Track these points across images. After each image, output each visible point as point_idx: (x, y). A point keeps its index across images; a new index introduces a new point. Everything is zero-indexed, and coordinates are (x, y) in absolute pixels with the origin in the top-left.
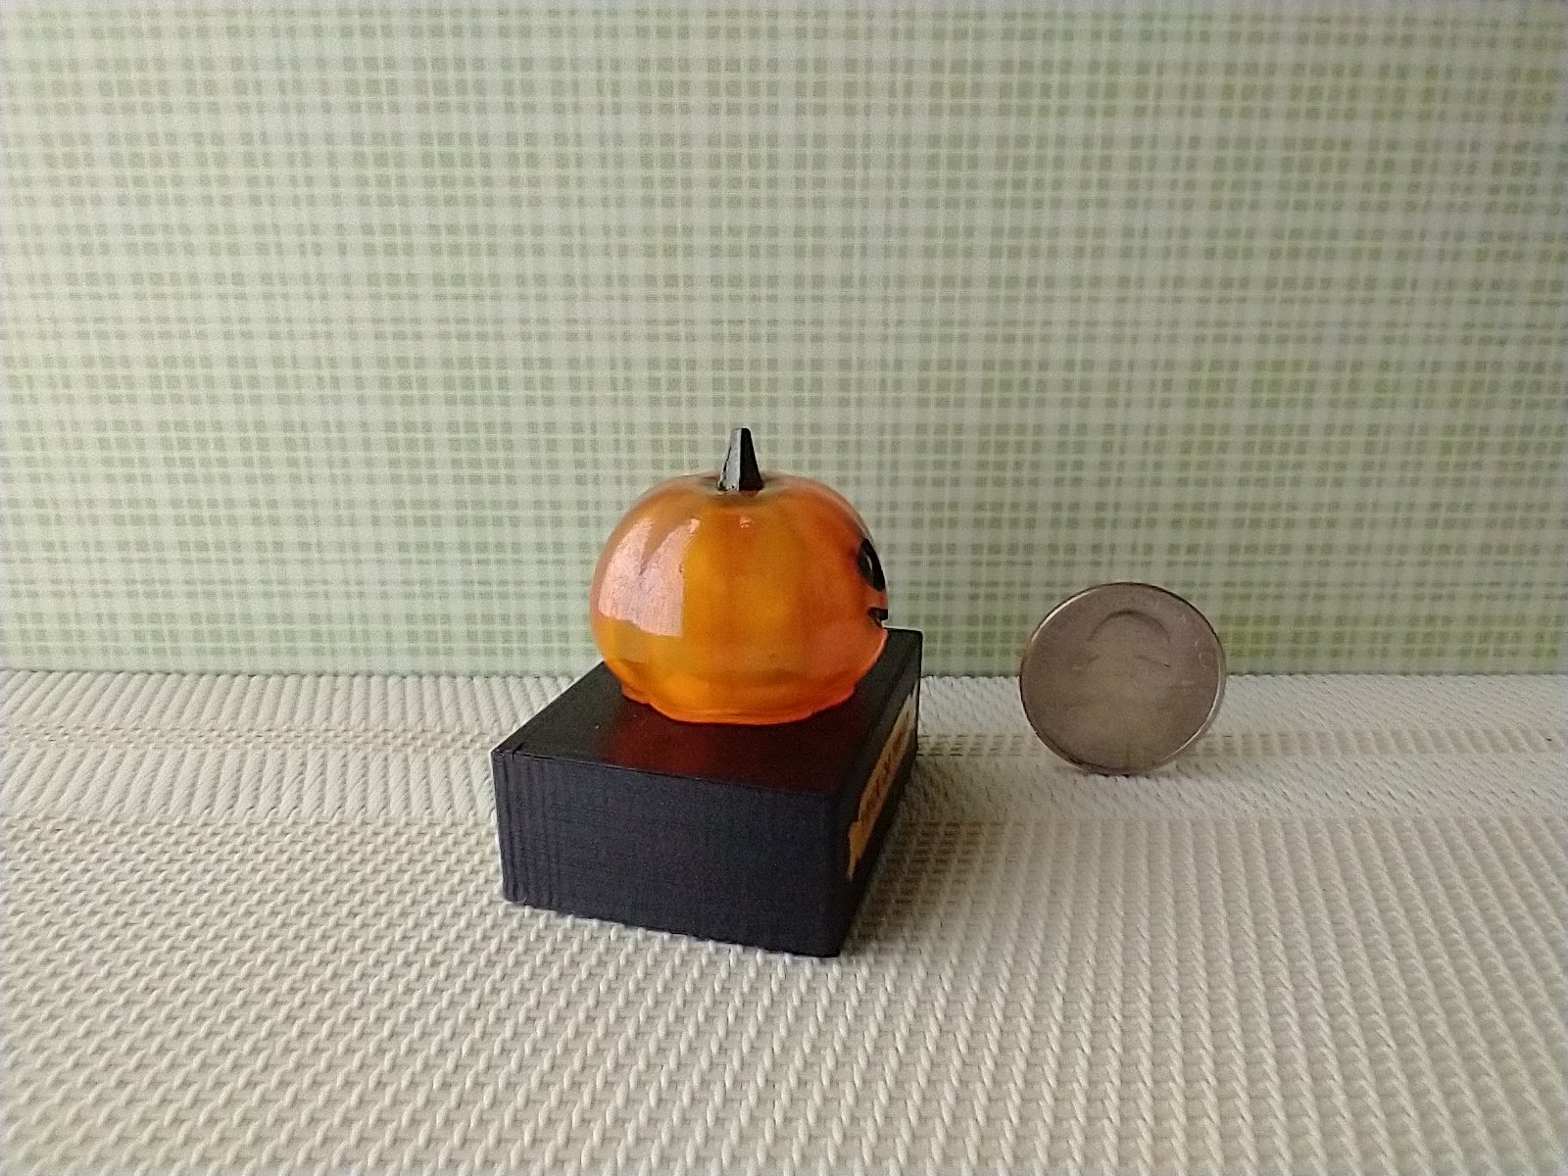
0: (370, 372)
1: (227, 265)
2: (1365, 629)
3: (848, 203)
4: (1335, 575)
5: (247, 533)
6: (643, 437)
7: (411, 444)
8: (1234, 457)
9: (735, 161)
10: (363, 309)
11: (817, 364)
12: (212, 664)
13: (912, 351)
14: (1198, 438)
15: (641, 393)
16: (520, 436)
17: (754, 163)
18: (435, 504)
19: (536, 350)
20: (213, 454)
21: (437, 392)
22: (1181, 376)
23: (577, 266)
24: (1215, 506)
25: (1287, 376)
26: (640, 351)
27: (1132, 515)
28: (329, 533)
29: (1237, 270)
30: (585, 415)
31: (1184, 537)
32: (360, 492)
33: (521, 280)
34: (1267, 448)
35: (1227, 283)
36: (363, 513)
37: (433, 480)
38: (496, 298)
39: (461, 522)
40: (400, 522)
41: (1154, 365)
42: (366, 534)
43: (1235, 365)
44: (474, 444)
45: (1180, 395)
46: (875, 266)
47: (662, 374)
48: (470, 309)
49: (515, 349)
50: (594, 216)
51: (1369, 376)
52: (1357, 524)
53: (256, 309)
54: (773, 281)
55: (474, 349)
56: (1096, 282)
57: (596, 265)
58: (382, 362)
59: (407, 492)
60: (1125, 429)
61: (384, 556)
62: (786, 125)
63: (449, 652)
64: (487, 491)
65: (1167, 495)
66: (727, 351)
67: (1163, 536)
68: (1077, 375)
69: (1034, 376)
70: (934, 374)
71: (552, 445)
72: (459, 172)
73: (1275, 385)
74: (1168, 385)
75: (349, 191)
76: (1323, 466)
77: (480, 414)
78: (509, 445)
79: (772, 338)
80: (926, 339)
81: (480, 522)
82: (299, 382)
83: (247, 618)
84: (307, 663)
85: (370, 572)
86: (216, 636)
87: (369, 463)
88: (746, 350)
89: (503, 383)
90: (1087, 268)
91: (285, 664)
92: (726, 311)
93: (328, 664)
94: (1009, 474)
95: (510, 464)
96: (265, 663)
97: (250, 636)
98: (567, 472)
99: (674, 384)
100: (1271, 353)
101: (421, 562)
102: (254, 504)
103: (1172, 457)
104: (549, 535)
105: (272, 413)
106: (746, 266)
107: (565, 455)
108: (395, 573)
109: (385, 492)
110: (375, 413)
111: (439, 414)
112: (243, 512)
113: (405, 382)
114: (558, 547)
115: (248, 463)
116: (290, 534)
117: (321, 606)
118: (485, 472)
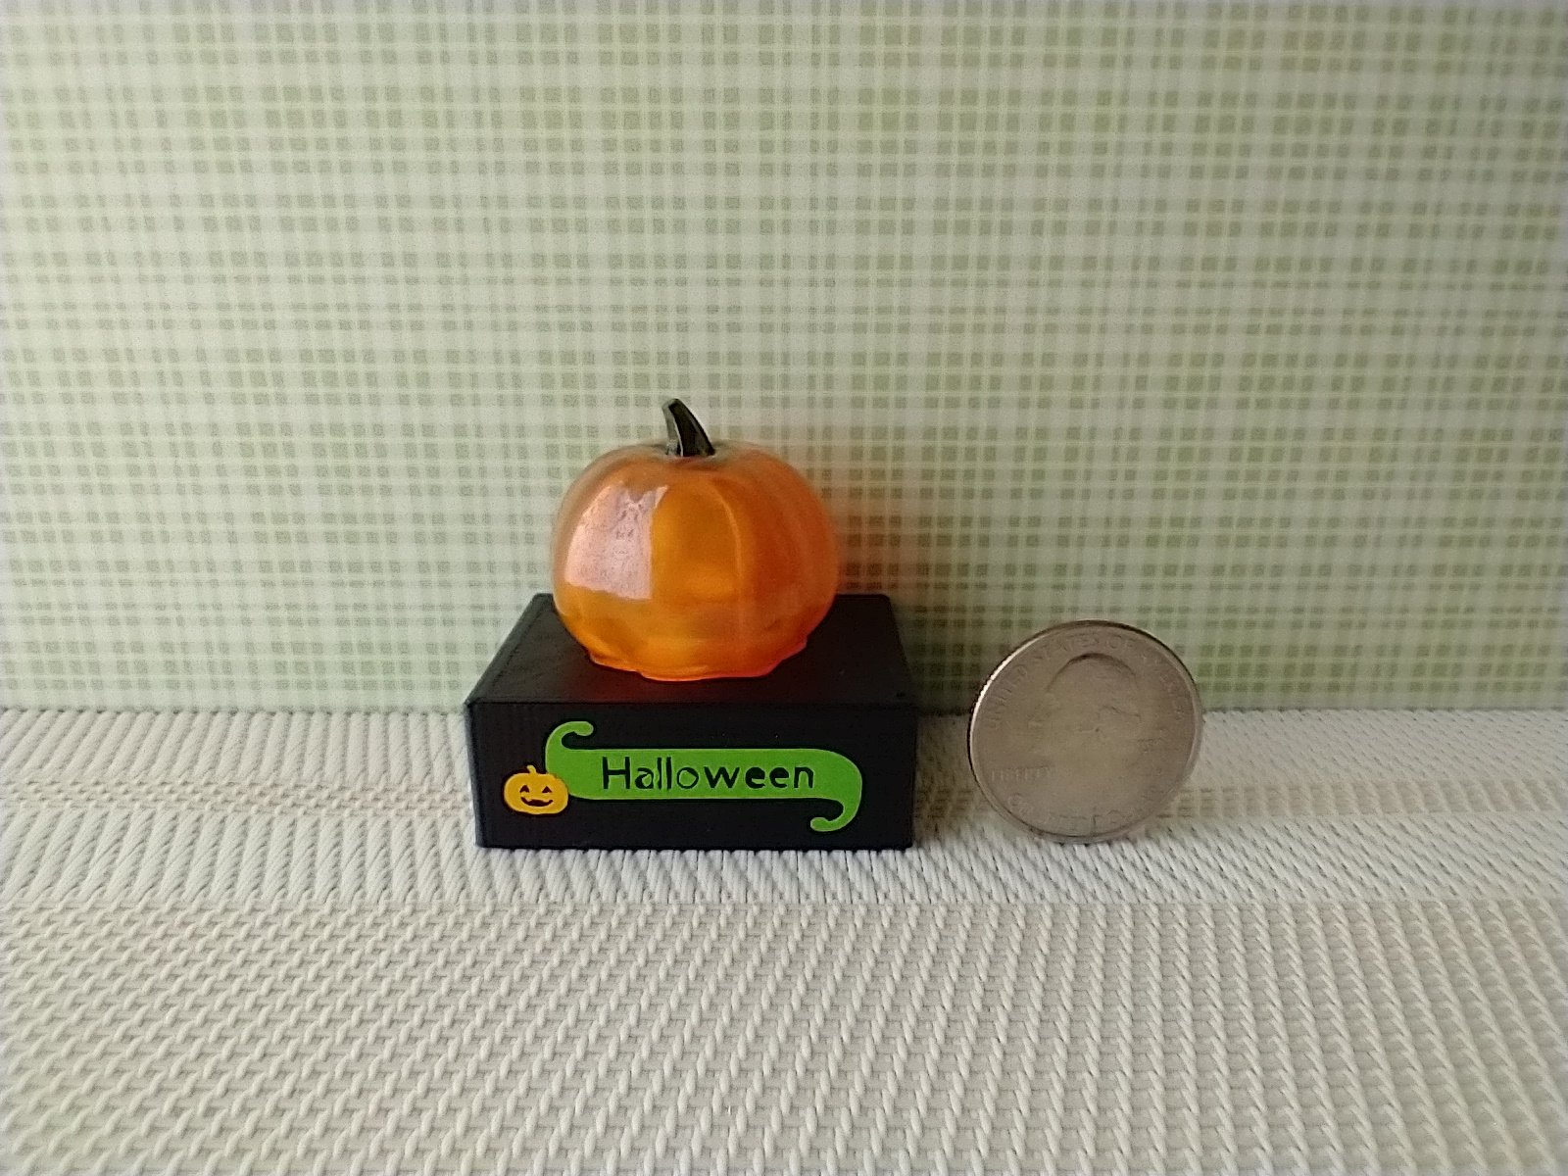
0: (218, 367)
1: (46, 242)
2: (1368, 660)
3: (766, 169)
4: (1334, 600)
5: (85, 551)
6: (536, 441)
7: (269, 450)
8: (1218, 465)
9: (632, 120)
10: (206, 293)
12: (53, 699)
13: (844, 343)
14: (1176, 444)
15: (532, 392)
16: (394, 440)
17: (655, 120)
18: (300, 518)
19: (408, 341)
20: (42, 461)
21: (295, 390)
22: (1157, 371)
23: (452, 242)
24: (1196, 522)
25: (1280, 372)
26: (528, 342)
27: (1101, 531)
28: (179, 551)
29: (1222, 247)
30: (468, 416)
31: (1161, 556)
32: (213, 504)
33: (388, 260)
34: (1256, 455)
35: (1209, 264)
36: (218, 527)
37: (296, 491)
38: (360, 280)
39: (330, 538)
40: (261, 538)
41: (1126, 359)
42: (221, 552)
43: (1219, 360)
44: (341, 450)
45: (1155, 394)
46: (800, 244)
47: (557, 369)
48: (330, 293)
49: (383, 341)
50: (470, 185)
51: (1374, 372)
52: (1359, 542)
53: (83, 293)
55: (337, 340)
56: (1057, 262)
57: (475, 243)
58: (231, 355)
59: (267, 504)
60: (1093, 433)
61: (245, 577)
62: (692, 77)
63: (323, 686)
64: (358, 504)
65: (1141, 508)
66: (629, 342)
67: (1136, 556)
68: (1037, 371)
69: (986, 371)
70: (870, 370)
71: (431, 451)
72: (310, 133)
73: (1267, 383)
74: (1141, 382)
75: (183, 156)
76: (1322, 476)
77: (347, 415)
78: (382, 451)
79: (682, 328)
80: (859, 329)
81: (352, 539)
82: (135, 378)
83: (91, 647)
84: (161, 697)
85: (228, 595)
86: (56, 667)
87: (221, 470)
88: (652, 342)
89: (372, 379)
90: (1047, 245)
91: (136, 697)
92: (628, 295)
93: (185, 698)
94: (959, 485)
95: (383, 472)
96: (113, 698)
97: (95, 667)
98: (450, 481)
99: (569, 381)
100: (1261, 344)
101: (285, 583)
102: (93, 517)
103: (1146, 465)
104: (432, 553)
105: (107, 413)
106: (648, 244)
107: (448, 462)
108: (255, 595)
109: (241, 504)
110: (226, 414)
111: (299, 414)
112: (81, 527)
113: (258, 378)
114: (443, 566)
115: (83, 471)
116: (135, 552)
117: (174, 634)
118: (356, 481)
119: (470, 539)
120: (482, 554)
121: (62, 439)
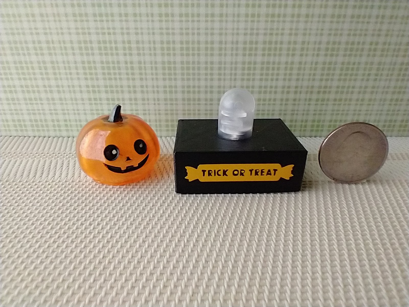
0: (76, 45)
1: (29, 10)
4: (364, 108)
5: (43, 95)
6: (159, 66)
7: (90, 68)
8: (338, 72)
10: (72, 25)
11: (212, 43)
12: (37, 134)
13: (241, 38)
14: (327, 66)
15: (159, 52)
16: (123, 65)
18: (98, 86)
19: (126, 38)
20: (31, 71)
21: (96, 52)
22: (323, 46)
23: (137, 10)
24: (331, 87)
25: (355, 46)
26: (158, 38)
27: (306, 90)
28: (68, 96)
29: (343, 12)
30: (142, 58)
31: (321, 96)
32: (76, 83)
33: (120, 15)
34: (347, 69)
35: (339, 16)
36: (77, 89)
37: (97, 79)
38: (113, 21)
39: (107, 92)
40: (88, 92)
41: (315, 43)
42: (78, 96)
43: (340, 43)
44: (109, 68)
45: (322, 53)
46: (230, 10)
47: (165, 46)
48: (105, 25)
49: (119, 38)
51: (380, 47)
52: (372, 93)
53: (39, 25)
54: (199, 15)
55: (107, 37)
56: (299, 16)
58: (79, 42)
59: (90, 83)
60: (305, 63)
61: (84, 102)
64: (113, 83)
65: (317, 84)
66: (185, 38)
67: (314, 96)
68: (292, 46)
69: (278, 46)
70: (248, 46)
71: (132, 68)
73: (351, 50)
74: (319, 49)
76: (364, 75)
77: (110, 59)
78: (119, 68)
79: (199, 34)
80: (245, 34)
81: (112, 92)
82: (54, 48)
83: (46, 120)
84: (64, 134)
85: (81, 107)
86: (37, 126)
87: (78, 74)
88: (190, 38)
89: (116, 49)
90: (296, 11)
91: (58, 134)
92: (184, 25)
93: (71, 134)
94: (270, 77)
95: (120, 74)
96: (52, 134)
97: (47, 126)
98: (137, 77)
99: (168, 49)
100: (351, 39)
101: (95, 104)
102: (45, 86)
103: (319, 72)
104: (133, 96)
105: (47, 58)
107: (137, 71)
108: (88, 107)
109: (83, 83)
110: (79, 58)
111: (97, 58)
112: (42, 89)
113: (86, 48)
114: (136, 99)
115: (41, 74)
116: (56, 95)
117: (67, 117)
118: (113, 76)
119: (142, 92)
120: (146, 96)
121: (36, 65)
